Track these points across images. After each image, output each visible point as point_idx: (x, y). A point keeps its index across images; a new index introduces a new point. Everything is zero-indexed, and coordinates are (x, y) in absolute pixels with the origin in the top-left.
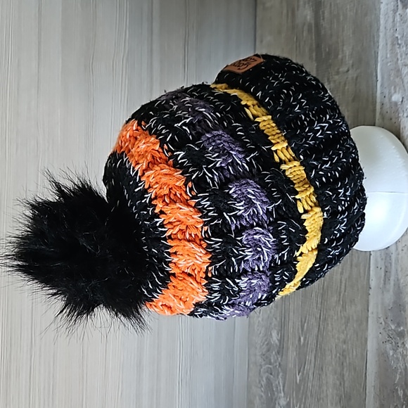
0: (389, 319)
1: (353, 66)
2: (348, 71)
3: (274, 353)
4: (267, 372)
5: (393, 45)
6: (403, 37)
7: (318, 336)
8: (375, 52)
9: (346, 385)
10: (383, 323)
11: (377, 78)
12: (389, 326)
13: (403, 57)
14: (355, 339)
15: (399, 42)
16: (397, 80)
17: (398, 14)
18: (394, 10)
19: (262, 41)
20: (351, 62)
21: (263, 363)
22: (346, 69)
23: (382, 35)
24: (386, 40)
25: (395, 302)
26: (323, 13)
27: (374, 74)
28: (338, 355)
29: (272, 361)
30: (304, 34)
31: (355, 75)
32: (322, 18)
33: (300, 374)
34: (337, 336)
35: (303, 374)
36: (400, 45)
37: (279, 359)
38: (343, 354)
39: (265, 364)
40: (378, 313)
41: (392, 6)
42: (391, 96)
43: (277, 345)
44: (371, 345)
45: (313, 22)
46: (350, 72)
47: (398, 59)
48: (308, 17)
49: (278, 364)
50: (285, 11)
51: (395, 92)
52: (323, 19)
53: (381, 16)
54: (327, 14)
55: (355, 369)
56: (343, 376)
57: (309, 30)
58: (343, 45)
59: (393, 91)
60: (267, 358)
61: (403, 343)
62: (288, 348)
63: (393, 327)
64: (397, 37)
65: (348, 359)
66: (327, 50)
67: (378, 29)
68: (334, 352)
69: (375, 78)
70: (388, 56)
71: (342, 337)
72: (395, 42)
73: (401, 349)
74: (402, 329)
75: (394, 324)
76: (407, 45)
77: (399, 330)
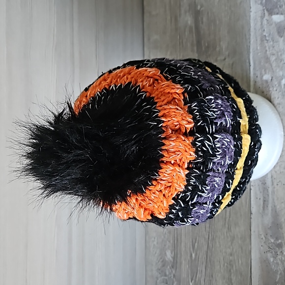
0: (269, 235)
1: (229, 55)
2: (225, 59)
3: (168, 267)
4: (163, 282)
5: (262, 41)
6: (270, 35)
7: (207, 252)
8: (247, 46)
10: (264, 238)
11: (250, 63)
12: (269, 240)
13: (271, 49)
15: (267, 38)
16: (267, 65)
17: (265, 19)
18: (261, 17)
19: (149, 39)
20: (227, 53)
21: (159, 275)
22: (223, 58)
23: (252, 34)
24: (256, 38)
25: (273, 223)
26: (202, 19)
27: (247, 61)
28: (226, 264)
29: (167, 273)
30: (186, 34)
31: (231, 62)
32: (201, 22)
33: (193, 281)
34: (224, 250)
35: (195, 281)
36: (267, 40)
37: (174, 272)
38: (231, 264)
39: (161, 276)
40: (259, 231)
41: (260, 13)
42: (262, 76)
43: (171, 261)
44: (255, 256)
45: (193, 25)
46: (227, 60)
47: (266, 51)
48: (189, 22)
49: (172, 275)
50: (169, 18)
51: (266, 73)
52: (202, 23)
54: (205, 19)
55: (241, 274)
56: (231, 280)
57: (191, 31)
58: (220, 41)
59: (263, 72)
60: (162, 271)
61: (281, 252)
62: (181, 263)
63: (272, 241)
64: (265, 36)
65: (234, 267)
66: (207, 45)
67: (249, 30)
68: (222, 263)
69: (248, 64)
70: (259, 48)
71: (229, 251)
72: (263, 39)
73: (279, 257)
74: (280, 241)
75: (273, 238)
76: (273, 41)
77: (278, 242)
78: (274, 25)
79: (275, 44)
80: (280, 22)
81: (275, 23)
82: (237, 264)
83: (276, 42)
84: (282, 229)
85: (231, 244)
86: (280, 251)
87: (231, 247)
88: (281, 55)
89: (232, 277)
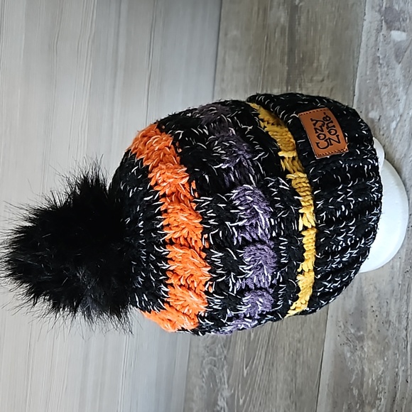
0: (349, 323)
1: (328, 76)
2: (323, 80)
3: (219, 346)
4: (211, 364)
5: (374, 63)
6: (385, 57)
7: (270, 333)
8: (354, 67)
9: (298, 381)
10: (343, 327)
11: (354, 92)
12: (348, 330)
13: (384, 77)
14: (311, 339)
15: (381, 62)
16: (376, 98)
17: (381, 34)
18: (377, 29)
19: (226, 35)
20: (327, 72)
21: (206, 354)
22: (321, 78)
23: (362, 51)
24: (367, 58)
25: (356, 308)
26: (299, 18)
27: (352, 88)
28: (291, 353)
29: (217, 353)
30: (276, 36)
31: (330, 87)
32: (297, 23)
33: (248, 368)
34: (291, 334)
35: (251, 368)
36: (381, 64)
37: (225, 352)
38: (297, 353)
39: (209, 356)
40: (337, 317)
41: (375, 25)
42: (368, 113)
43: (223, 338)
44: (329, 347)
45: (287, 25)
46: (325, 82)
47: (378, 78)
48: (282, 20)
49: (223, 357)
50: (256, 8)
51: (373, 109)
52: (299, 24)
53: (363, 33)
54: (303, 20)
55: (309, 368)
56: (296, 372)
57: (283, 33)
58: (319, 55)
59: (370, 108)
60: (211, 350)
61: (362, 347)
62: (236, 343)
63: (353, 331)
64: (379, 57)
65: (302, 357)
66: (301, 56)
67: (359, 46)
68: (287, 349)
69: (352, 93)
70: (368, 73)
71: (297, 336)
72: (376, 60)
73: (359, 353)
74: (362, 333)
75: (353, 328)
76: (388, 66)
77: (359, 334)
78: (392, 44)
79: (390, 71)
80: (400, 42)
81: (394, 41)
82: (305, 354)
83: (392, 69)
84: (366, 318)
85: (301, 328)
86: (361, 345)
87: (301, 332)
88: (395, 88)
89: (297, 370)
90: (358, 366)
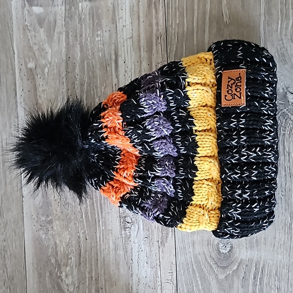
0: (40, 214)
5: (24, 30)
6: (31, 25)
8: (10, 34)
9: (8, 271)
10: (36, 218)
11: (14, 51)
12: (40, 219)
13: (33, 38)
14: (14, 236)
15: (29, 28)
16: (30, 53)
17: (25, 9)
18: (22, 7)
23: (14, 22)
24: (18, 26)
25: (44, 202)
27: (11, 49)
36: (29, 30)
40: (31, 212)
41: (20, 3)
42: (27, 64)
44: (28, 236)
47: (29, 40)
51: (30, 61)
53: (12, 9)
55: (15, 257)
59: (28, 61)
63: (44, 219)
64: (27, 25)
65: (8, 251)
67: (11, 18)
70: (21, 37)
72: (25, 28)
73: (50, 232)
74: (50, 218)
75: (44, 216)
76: (35, 31)
77: (49, 219)
78: (34, 16)
79: (37, 34)
80: (40, 13)
81: (35, 14)
82: (11, 248)
83: (38, 32)
84: (51, 206)
85: (5, 230)
86: (51, 227)
87: (5, 233)
88: (43, 45)
89: (6, 262)
90: (52, 242)
